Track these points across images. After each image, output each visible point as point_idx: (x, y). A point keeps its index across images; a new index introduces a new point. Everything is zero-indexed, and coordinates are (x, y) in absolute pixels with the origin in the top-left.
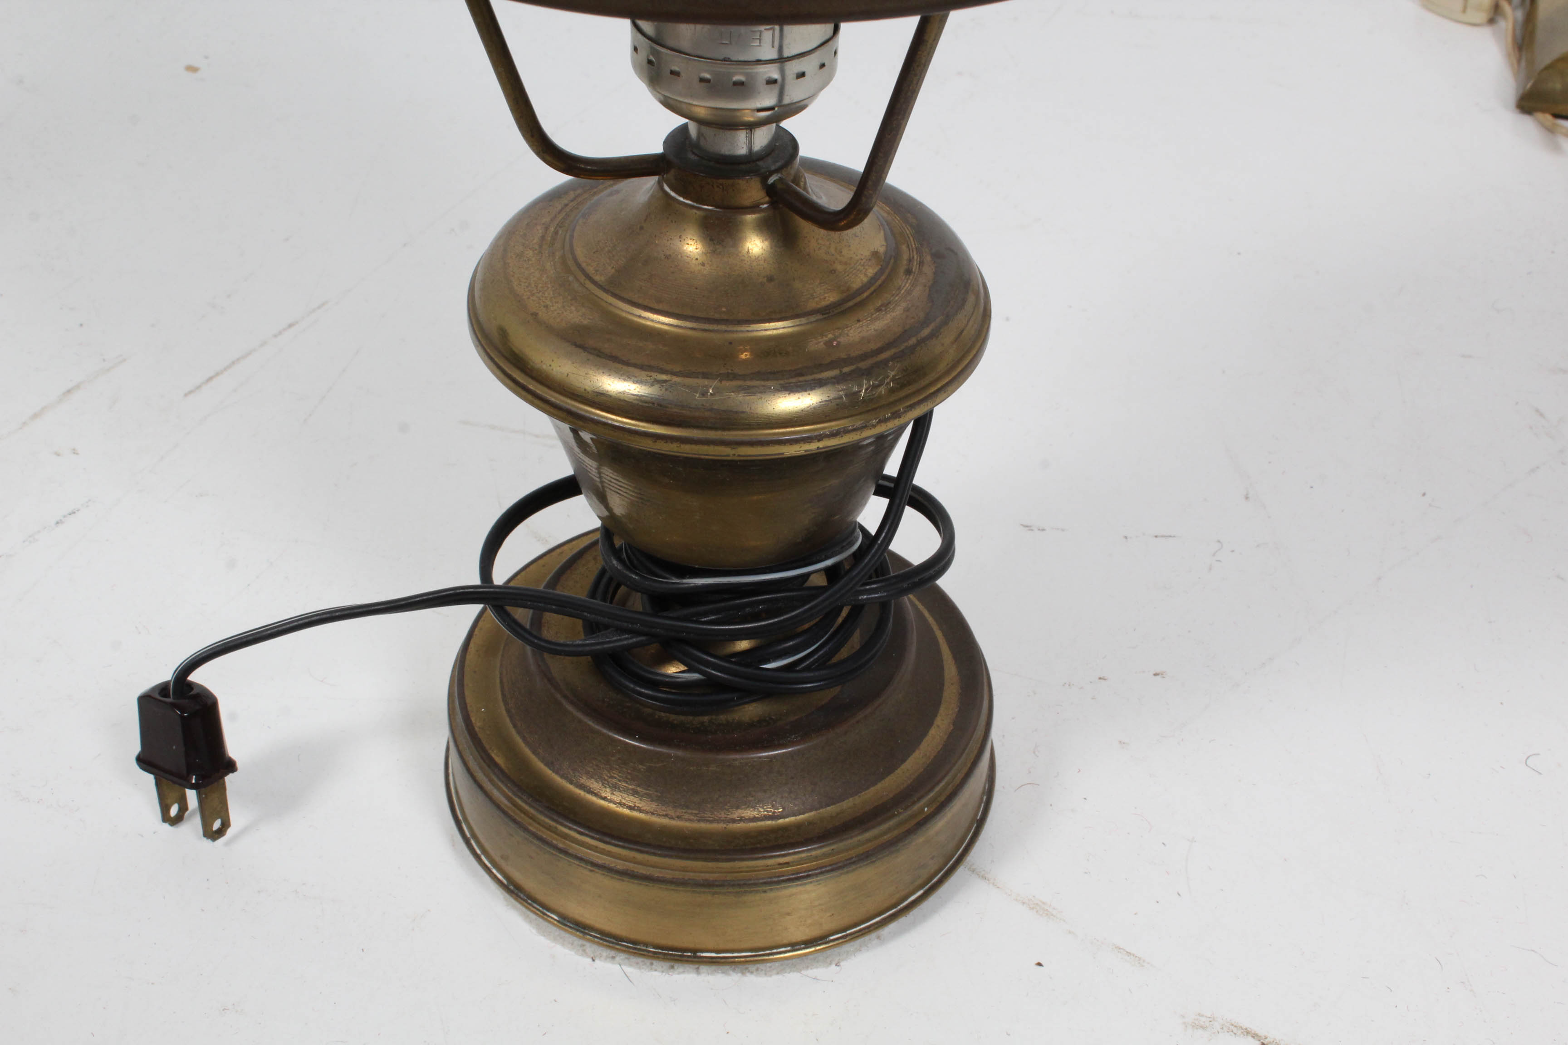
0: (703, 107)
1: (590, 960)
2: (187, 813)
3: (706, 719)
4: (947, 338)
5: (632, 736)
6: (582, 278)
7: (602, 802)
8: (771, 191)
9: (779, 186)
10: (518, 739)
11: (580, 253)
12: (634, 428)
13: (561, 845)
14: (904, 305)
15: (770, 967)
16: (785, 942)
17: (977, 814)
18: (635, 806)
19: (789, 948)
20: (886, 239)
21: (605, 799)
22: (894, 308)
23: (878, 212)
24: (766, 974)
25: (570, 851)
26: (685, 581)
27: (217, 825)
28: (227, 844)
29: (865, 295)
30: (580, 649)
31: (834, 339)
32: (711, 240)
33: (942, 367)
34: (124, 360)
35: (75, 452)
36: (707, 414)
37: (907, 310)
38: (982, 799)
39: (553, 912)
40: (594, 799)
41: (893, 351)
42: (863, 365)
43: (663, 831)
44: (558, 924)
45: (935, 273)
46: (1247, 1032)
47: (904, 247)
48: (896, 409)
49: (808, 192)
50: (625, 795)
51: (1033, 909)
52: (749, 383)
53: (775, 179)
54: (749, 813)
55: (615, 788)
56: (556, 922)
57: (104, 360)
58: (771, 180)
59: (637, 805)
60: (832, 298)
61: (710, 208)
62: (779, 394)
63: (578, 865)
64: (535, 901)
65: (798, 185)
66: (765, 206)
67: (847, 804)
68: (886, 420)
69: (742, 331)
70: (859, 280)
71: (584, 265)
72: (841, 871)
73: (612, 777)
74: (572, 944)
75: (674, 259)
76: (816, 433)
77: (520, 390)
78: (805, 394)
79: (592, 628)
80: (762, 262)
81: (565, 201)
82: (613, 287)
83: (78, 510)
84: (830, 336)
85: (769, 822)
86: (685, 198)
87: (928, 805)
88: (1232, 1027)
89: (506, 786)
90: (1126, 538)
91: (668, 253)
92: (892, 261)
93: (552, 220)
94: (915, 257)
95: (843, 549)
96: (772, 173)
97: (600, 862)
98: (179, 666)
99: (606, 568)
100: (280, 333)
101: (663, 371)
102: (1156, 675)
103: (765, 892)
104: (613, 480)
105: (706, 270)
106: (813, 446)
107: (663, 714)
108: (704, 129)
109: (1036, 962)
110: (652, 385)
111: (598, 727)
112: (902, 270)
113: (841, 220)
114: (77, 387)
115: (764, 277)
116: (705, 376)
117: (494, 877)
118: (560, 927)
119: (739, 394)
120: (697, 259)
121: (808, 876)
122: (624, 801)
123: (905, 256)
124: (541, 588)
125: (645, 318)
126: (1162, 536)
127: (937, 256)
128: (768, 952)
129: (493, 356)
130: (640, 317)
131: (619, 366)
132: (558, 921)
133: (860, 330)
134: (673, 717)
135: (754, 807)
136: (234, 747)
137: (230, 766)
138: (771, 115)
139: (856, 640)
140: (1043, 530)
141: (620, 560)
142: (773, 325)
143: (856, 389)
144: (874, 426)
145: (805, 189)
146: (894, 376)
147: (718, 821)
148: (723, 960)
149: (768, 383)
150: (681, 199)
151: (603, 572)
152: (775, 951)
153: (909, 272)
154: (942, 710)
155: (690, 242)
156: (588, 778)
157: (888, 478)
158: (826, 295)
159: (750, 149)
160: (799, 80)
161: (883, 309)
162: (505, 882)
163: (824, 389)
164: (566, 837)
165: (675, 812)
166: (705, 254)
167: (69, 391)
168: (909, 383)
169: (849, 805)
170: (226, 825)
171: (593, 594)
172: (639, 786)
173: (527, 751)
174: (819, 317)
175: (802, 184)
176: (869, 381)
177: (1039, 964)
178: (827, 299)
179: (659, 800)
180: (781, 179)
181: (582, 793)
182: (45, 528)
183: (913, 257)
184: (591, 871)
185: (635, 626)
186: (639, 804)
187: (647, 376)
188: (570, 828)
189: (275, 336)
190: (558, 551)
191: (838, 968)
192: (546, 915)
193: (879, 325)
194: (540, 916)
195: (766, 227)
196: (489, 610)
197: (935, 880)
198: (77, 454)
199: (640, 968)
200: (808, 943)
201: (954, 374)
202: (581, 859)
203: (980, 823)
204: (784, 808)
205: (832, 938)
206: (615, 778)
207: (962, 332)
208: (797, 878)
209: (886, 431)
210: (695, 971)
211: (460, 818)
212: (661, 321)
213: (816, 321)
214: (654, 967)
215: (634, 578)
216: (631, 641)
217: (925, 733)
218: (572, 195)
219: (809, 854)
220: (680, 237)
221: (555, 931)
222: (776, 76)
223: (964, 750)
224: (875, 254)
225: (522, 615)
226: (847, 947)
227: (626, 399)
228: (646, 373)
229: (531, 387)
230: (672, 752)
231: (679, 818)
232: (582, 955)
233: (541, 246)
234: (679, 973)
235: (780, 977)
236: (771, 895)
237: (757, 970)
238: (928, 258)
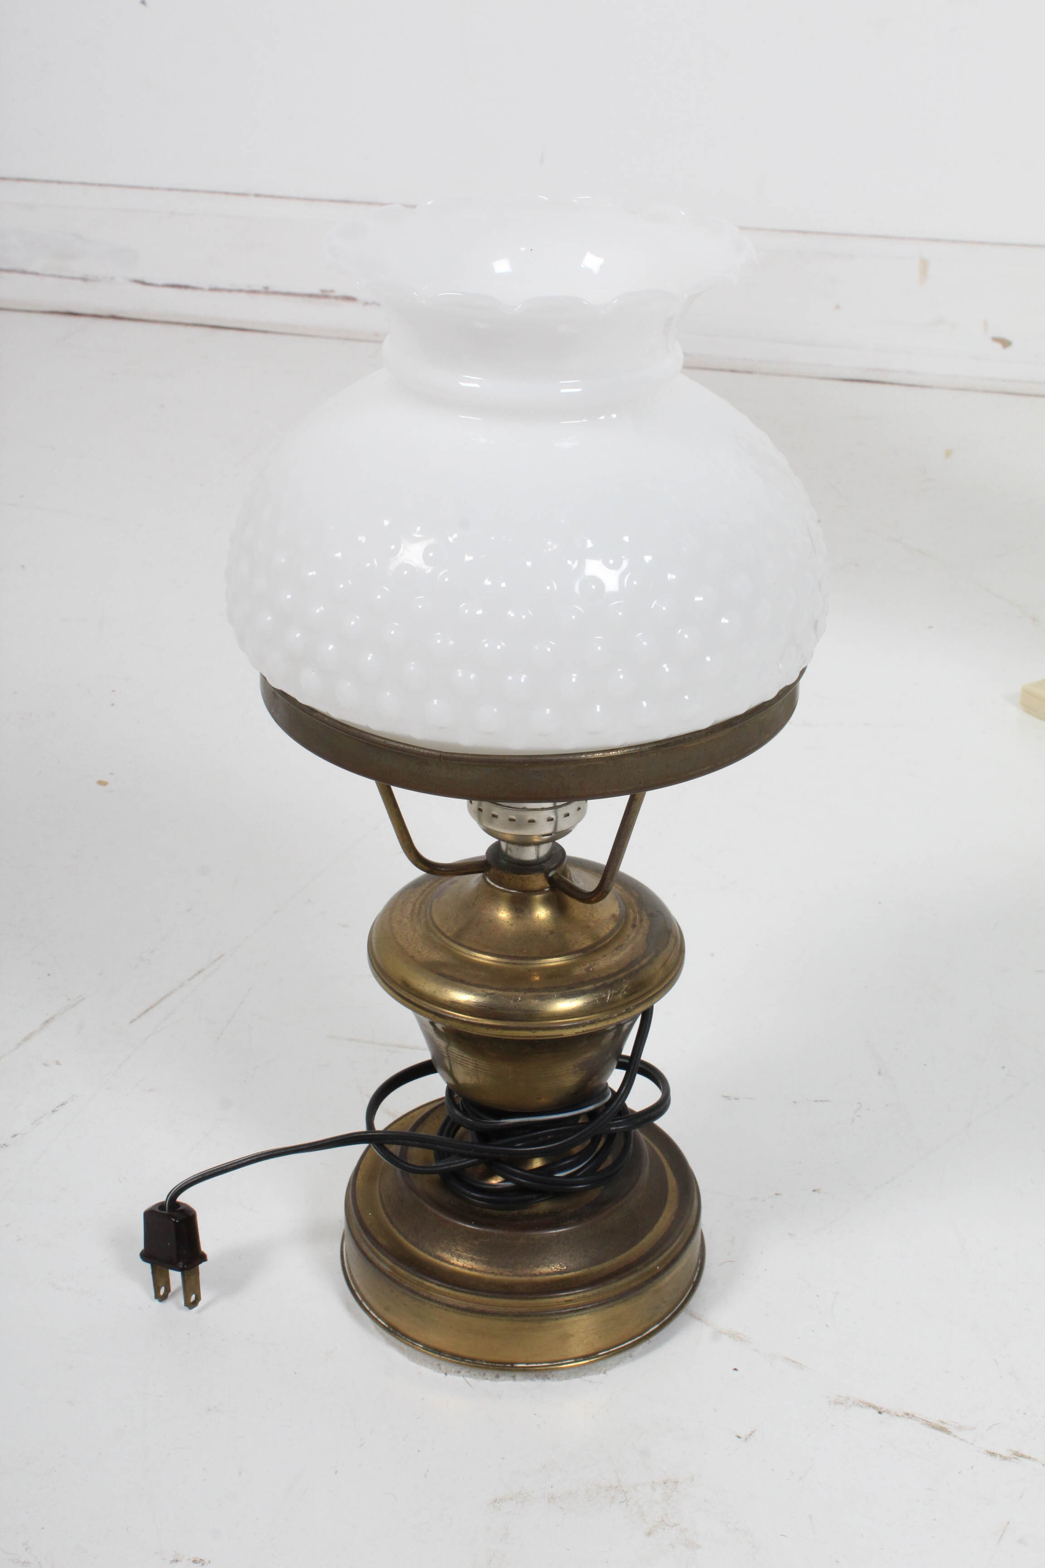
0: (510, 832)
1: (444, 1375)
2: (170, 1293)
3: (516, 1212)
4: (658, 964)
5: (470, 1224)
6: (439, 935)
7: (451, 1267)
8: (550, 880)
9: (555, 878)
10: (394, 1231)
11: (436, 919)
12: (475, 1021)
13: (425, 1294)
14: (631, 946)
15: (561, 1374)
16: (571, 1356)
17: (693, 1278)
18: (472, 1268)
19: (573, 1361)
20: (620, 906)
21: (453, 1264)
22: (626, 947)
23: (615, 889)
24: (558, 1379)
25: (432, 1298)
26: (502, 1121)
27: (193, 1297)
28: (199, 1311)
29: (608, 941)
30: (435, 1169)
31: (590, 967)
32: (516, 910)
33: (655, 982)
34: (83, 999)
35: (58, 1063)
36: (519, 1012)
37: (633, 949)
38: (696, 1269)
39: (420, 1343)
40: (446, 1265)
41: (625, 973)
42: (608, 981)
43: (491, 1283)
44: (423, 1350)
45: (650, 927)
46: (870, 1406)
47: (631, 911)
48: (627, 1007)
49: (572, 880)
50: (466, 1261)
51: (731, 1337)
52: (542, 994)
53: (553, 873)
54: (545, 1270)
55: (459, 1257)
56: (422, 1349)
57: (69, 999)
58: (551, 874)
59: (474, 1267)
60: (588, 943)
61: (514, 891)
62: (561, 1000)
63: (438, 1307)
64: (406, 1336)
65: (566, 876)
66: (547, 889)
67: (606, 1265)
68: (622, 1014)
69: (536, 964)
70: (604, 931)
71: (440, 927)
72: (604, 1306)
73: (457, 1250)
74: (432, 1364)
75: (494, 922)
76: (581, 1022)
77: (404, 1001)
78: (574, 999)
79: (441, 1155)
80: (546, 923)
81: (423, 888)
82: (457, 939)
83: (67, 1102)
84: (588, 965)
85: (558, 1276)
86: (500, 886)
87: (658, 1265)
88: (860, 1403)
89: (389, 1259)
90: (795, 1102)
91: (491, 919)
92: (624, 919)
93: (417, 900)
94: (638, 917)
95: (599, 1101)
96: (551, 870)
97: (451, 1303)
98: (173, 1189)
99: (450, 1116)
100: (193, 977)
101: (491, 988)
102: (814, 1191)
103: (557, 1319)
104: (459, 1057)
105: (513, 929)
106: (580, 1030)
107: (487, 1210)
108: (510, 846)
109: (733, 1368)
110: (485, 996)
111: (447, 1218)
112: (629, 926)
113: (592, 897)
114: (53, 1018)
115: (548, 931)
116: (517, 990)
117: (379, 1323)
118: (423, 1352)
119: (536, 1000)
120: (508, 922)
121: (584, 1309)
122: (465, 1265)
123: (632, 916)
124: (407, 1131)
125: (478, 957)
126: (820, 1101)
127: (651, 916)
128: (560, 1363)
129: (387, 982)
130: (475, 957)
131: (465, 986)
132: (423, 1348)
133: (606, 961)
134: (494, 1212)
135: (548, 1266)
136: (206, 1244)
137: (203, 1258)
138: (549, 838)
139: (610, 1160)
140: (738, 1099)
141: (459, 1109)
142: (554, 959)
143: (604, 996)
144: (616, 1017)
145: (570, 879)
146: (627, 988)
147: (526, 1275)
148: (531, 1369)
149: (552, 994)
150: (498, 887)
151: (448, 1118)
152: (564, 1362)
153: (634, 926)
154: (667, 1205)
155: (503, 912)
156: (442, 1252)
157: (625, 1057)
158: (585, 941)
159: (538, 857)
160: (566, 818)
161: (619, 948)
162: (387, 1326)
163: (585, 996)
164: (429, 1288)
165: (498, 1271)
166: (512, 918)
167: (47, 1021)
168: (635, 992)
169: (607, 1265)
170: (198, 1299)
171: (441, 1133)
172: (475, 1255)
173: (401, 1238)
174: (581, 954)
175: (568, 876)
176: (611, 990)
177: (735, 1369)
178: (585, 944)
179: (488, 1263)
180: (556, 874)
181: (438, 1261)
182: (45, 1115)
183: (636, 917)
184: (446, 1310)
185: (470, 1152)
186: (475, 1266)
187: (482, 991)
188: (432, 1282)
189: (190, 980)
190: (412, 1115)
191: (605, 1375)
192: (414, 1344)
193: (616, 958)
194: (411, 1346)
195: (548, 902)
196: (372, 1147)
197: (667, 1318)
198: (60, 1064)
199: (476, 1378)
200: (585, 1357)
201: (662, 986)
202: (439, 1302)
203: (694, 1285)
204: (567, 1267)
205: (600, 1354)
206: (459, 1250)
207: (667, 960)
208: (578, 1310)
209: (623, 1021)
210: (512, 1378)
211: (354, 1288)
212: (485, 958)
213: (580, 956)
214: (486, 1376)
215: (469, 1121)
216: (467, 1162)
217: (656, 1221)
218: (427, 884)
219: (584, 1294)
220: (497, 909)
221: (420, 1355)
222: (553, 816)
223: (682, 1230)
224: (613, 916)
225: (395, 1149)
226: (610, 1361)
227: (470, 1005)
228: (482, 989)
229: (412, 1000)
230: (496, 1232)
231: (501, 1274)
232: (438, 1372)
233: (412, 916)
234: (502, 1381)
235: (568, 1381)
236: (560, 1321)
237: (553, 1376)
238: (646, 917)
